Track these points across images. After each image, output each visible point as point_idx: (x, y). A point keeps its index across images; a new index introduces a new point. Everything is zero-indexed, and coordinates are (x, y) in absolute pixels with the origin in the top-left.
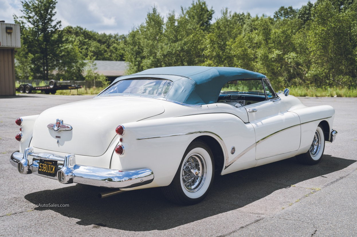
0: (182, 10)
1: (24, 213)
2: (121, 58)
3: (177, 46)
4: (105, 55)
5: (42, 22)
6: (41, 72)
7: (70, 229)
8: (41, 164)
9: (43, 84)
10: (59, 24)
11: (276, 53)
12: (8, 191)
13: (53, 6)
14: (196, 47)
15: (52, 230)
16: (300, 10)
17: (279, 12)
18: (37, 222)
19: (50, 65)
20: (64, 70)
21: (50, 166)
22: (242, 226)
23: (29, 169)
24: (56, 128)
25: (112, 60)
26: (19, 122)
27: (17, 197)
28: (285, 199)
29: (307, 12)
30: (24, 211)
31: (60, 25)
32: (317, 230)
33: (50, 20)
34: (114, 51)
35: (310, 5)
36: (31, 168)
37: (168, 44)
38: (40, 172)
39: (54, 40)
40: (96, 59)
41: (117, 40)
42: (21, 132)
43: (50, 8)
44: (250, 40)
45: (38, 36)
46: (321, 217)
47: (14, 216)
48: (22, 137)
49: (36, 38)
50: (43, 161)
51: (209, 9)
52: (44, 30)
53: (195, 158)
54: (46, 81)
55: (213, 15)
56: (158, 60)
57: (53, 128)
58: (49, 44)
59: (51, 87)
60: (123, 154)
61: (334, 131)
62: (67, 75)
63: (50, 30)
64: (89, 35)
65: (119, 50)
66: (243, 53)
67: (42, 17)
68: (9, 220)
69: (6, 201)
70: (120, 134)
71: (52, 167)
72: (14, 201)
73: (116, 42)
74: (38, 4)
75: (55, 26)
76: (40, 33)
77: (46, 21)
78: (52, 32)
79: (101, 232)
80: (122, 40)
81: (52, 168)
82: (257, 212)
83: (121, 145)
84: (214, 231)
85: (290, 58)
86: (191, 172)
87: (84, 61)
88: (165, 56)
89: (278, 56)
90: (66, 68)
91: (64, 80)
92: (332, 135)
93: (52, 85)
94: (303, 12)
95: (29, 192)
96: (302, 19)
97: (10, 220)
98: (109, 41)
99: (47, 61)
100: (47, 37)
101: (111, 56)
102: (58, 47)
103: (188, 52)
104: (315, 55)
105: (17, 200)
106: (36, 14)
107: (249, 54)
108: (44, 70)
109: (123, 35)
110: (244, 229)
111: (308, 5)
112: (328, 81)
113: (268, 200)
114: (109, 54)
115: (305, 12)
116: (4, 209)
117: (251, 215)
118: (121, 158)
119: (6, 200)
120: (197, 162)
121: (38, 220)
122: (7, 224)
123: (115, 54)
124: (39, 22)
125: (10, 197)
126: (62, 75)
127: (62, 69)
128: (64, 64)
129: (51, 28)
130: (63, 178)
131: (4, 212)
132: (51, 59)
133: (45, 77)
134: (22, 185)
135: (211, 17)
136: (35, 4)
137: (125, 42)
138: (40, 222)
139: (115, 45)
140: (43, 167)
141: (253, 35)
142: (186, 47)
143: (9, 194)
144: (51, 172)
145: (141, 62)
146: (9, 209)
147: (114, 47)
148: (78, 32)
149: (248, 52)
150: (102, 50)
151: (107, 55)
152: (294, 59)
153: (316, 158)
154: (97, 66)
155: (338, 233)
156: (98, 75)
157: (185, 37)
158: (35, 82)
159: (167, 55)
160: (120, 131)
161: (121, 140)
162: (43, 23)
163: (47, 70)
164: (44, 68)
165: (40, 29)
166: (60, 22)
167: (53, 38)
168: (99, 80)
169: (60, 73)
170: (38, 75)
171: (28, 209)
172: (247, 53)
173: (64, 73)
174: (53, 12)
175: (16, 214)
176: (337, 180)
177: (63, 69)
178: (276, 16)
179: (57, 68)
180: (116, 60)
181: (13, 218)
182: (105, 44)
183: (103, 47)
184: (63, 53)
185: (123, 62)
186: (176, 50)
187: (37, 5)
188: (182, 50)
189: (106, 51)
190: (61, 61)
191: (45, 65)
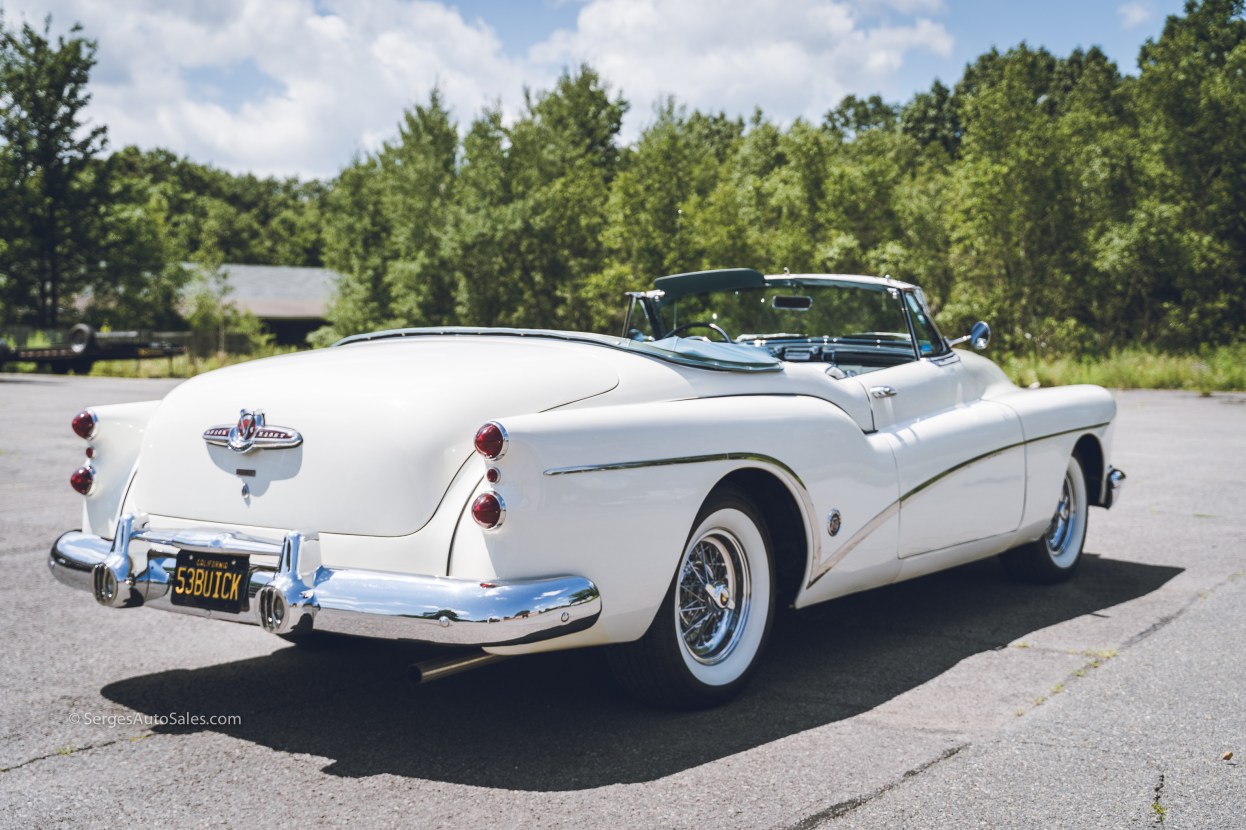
0: (527, 97)
1: (117, 746)
2: (312, 257)
3: (512, 216)
4: (255, 246)
5: (38, 128)
6: (31, 302)
7: (309, 793)
8: (184, 569)
9: (39, 341)
10: (101, 137)
11: (838, 246)
12: (32, 677)
13: (79, 74)
14: (574, 220)
15: (246, 797)
16: (906, 109)
17: (840, 112)
18: (179, 774)
19: (66, 275)
20: (116, 294)
21: (219, 574)
22: (910, 769)
23: (133, 591)
24: (238, 442)
25: (277, 264)
26: (84, 426)
27: (75, 696)
28: (1013, 685)
29: (932, 113)
30: (115, 739)
31: (104, 142)
32: (1165, 774)
33: (68, 120)
34: (285, 233)
35: (940, 90)
36: (140, 587)
37: (477, 209)
38: (177, 600)
39: (80, 192)
40: (226, 261)
41: (295, 197)
42: (87, 463)
43: (70, 81)
44: (761, 198)
45: (22, 175)
46: (1160, 737)
47: (85, 756)
48: (95, 477)
49: (17, 183)
50: (191, 558)
51: (612, 97)
52: (47, 154)
53: (714, 548)
54: (51, 332)
55: (625, 118)
56: (443, 263)
57: (226, 441)
58: (62, 203)
59: (78, 348)
60: (500, 525)
61: (1115, 470)
62: (123, 311)
63: (66, 155)
64: (200, 179)
65: (303, 230)
66: (730, 242)
67: (41, 111)
68: (70, 769)
69: (35, 710)
70: (488, 455)
71: (227, 578)
72: (66, 708)
73: (291, 202)
74: (28, 68)
75: (86, 143)
76: (30, 166)
77: (53, 126)
78: (77, 165)
79: (427, 800)
80: (311, 196)
81: (229, 583)
82: (935, 727)
83: (492, 494)
84: (821, 787)
85: (884, 261)
86: (705, 594)
87: (186, 266)
88: (467, 248)
89: (847, 255)
90: (121, 289)
91: (115, 327)
92: (1110, 485)
93: (80, 342)
94: (917, 115)
95: (109, 679)
96: (915, 136)
97: (74, 768)
98: (266, 202)
99: (54, 265)
100: (57, 178)
101: (272, 250)
102: (96, 212)
103: (546, 235)
104: (966, 251)
105: (76, 703)
106: (18, 100)
107: (750, 247)
108: (44, 294)
109: (316, 182)
110: (919, 777)
111: (933, 90)
112: (1007, 337)
113: (957, 689)
114: (268, 243)
115: (925, 113)
116: (42, 736)
117: (921, 735)
118: (489, 540)
119: (37, 706)
120: (720, 559)
121: (179, 766)
122: (71, 782)
123: (288, 246)
124: (29, 128)
125: (48, 698)
126: (107, 313)
127: (106, 293)
128: (114, 274)
129: (72, 148)
130: (279, 612)
131: (42, 744)
132: (68, 256)
133: (45, 320)
134: (77, 658)
135: (619, 123)
136: (15, 67)
137: (323, 204)
138: (191, 772)
139: (288, 214)
140: (191, 581)
141: (772, 182)
142: (542, 221)
143: (38, 685)
144: (224, 597)
145: (385, 271)
146: (60, 735)
147: (284, 222)
148: (161, 166)
149: (750, 242)
150: (243, 230)
151: (262, 246)
152: (896, 264)
153: (1064, 560)
154: (230, 282)
155: (1236, 781)
156: (235, 312)
157: (534, 188)
158: (13, 333)
159: (474, 245)
160: (491, 441)
161: (493, 475)
162: (41, 132)
163: (54, 295)
164: (42, 289)
165: (33, 153)
166: (104, 130)
167: (76, 186)
168: (238, 330)
169: (100, 306)
170: (21, 311)
171: (130, 734)
172: (745, 245)
173: (112, 305)
174: (81, 95)
175: (90, 751)
176: (1155, 627)
177: (112, 291)
178: (830, 125)
179: (89, 289)
180: (293, 264)
181: (84, 763)
182: (255, 211)
183: (245, 219)
184: (112, 237)
185: (317, 272)
186: (505, 229)
187: (22, 70)
188: (527, 229)
189: (255, 234)
190: (103, 264)
191: (48, 275)
